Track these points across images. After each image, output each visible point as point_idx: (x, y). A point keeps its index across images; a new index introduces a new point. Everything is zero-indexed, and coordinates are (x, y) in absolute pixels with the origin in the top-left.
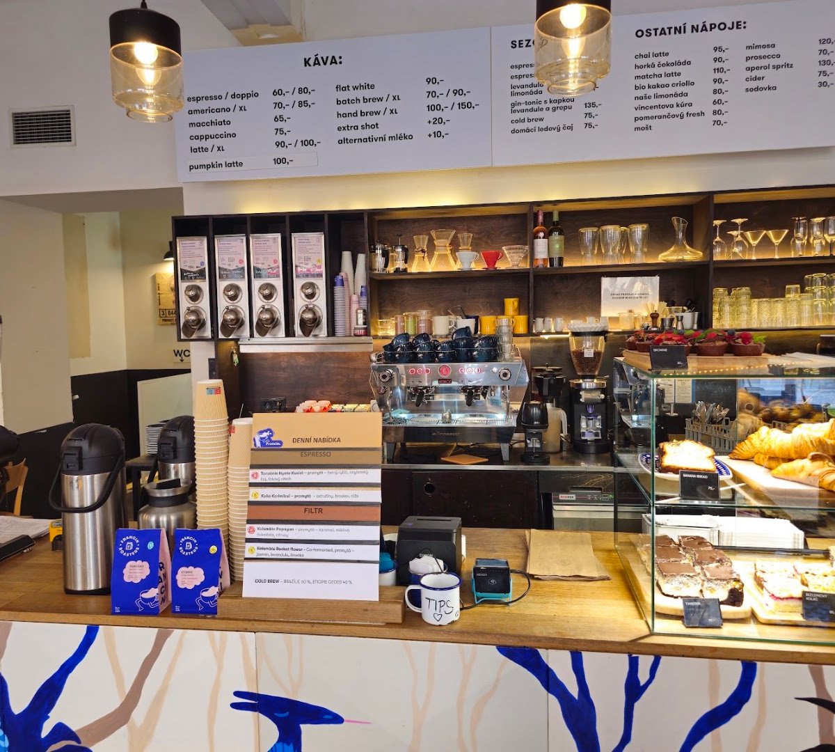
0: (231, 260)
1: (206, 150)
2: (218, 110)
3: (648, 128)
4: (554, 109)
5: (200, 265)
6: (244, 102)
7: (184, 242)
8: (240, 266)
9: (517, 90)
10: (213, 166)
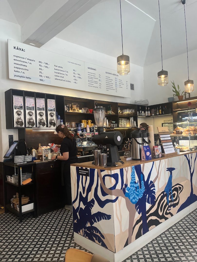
0: (30, 104)
1: (19, 72)
2: (23, 62)
3: (108, 90)
4: (95, 83)
5: (20, 105)
6: (31, 62)
7: (15, 97)
8: (33, 106)
9: (89, 77)
10: (22, 77)
